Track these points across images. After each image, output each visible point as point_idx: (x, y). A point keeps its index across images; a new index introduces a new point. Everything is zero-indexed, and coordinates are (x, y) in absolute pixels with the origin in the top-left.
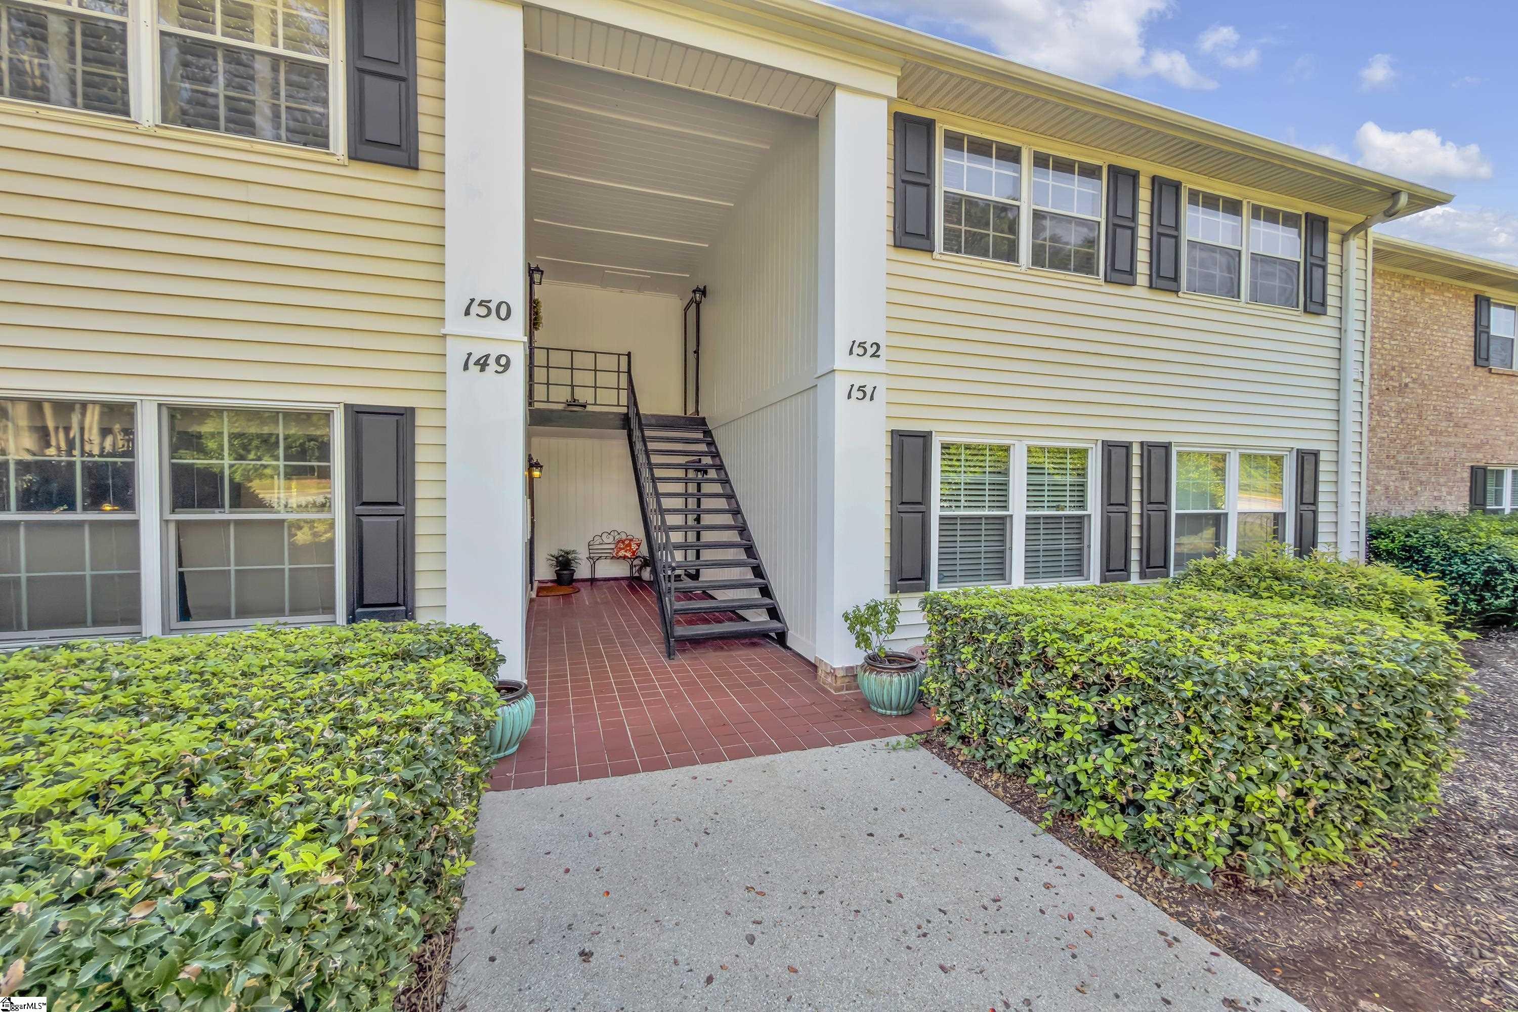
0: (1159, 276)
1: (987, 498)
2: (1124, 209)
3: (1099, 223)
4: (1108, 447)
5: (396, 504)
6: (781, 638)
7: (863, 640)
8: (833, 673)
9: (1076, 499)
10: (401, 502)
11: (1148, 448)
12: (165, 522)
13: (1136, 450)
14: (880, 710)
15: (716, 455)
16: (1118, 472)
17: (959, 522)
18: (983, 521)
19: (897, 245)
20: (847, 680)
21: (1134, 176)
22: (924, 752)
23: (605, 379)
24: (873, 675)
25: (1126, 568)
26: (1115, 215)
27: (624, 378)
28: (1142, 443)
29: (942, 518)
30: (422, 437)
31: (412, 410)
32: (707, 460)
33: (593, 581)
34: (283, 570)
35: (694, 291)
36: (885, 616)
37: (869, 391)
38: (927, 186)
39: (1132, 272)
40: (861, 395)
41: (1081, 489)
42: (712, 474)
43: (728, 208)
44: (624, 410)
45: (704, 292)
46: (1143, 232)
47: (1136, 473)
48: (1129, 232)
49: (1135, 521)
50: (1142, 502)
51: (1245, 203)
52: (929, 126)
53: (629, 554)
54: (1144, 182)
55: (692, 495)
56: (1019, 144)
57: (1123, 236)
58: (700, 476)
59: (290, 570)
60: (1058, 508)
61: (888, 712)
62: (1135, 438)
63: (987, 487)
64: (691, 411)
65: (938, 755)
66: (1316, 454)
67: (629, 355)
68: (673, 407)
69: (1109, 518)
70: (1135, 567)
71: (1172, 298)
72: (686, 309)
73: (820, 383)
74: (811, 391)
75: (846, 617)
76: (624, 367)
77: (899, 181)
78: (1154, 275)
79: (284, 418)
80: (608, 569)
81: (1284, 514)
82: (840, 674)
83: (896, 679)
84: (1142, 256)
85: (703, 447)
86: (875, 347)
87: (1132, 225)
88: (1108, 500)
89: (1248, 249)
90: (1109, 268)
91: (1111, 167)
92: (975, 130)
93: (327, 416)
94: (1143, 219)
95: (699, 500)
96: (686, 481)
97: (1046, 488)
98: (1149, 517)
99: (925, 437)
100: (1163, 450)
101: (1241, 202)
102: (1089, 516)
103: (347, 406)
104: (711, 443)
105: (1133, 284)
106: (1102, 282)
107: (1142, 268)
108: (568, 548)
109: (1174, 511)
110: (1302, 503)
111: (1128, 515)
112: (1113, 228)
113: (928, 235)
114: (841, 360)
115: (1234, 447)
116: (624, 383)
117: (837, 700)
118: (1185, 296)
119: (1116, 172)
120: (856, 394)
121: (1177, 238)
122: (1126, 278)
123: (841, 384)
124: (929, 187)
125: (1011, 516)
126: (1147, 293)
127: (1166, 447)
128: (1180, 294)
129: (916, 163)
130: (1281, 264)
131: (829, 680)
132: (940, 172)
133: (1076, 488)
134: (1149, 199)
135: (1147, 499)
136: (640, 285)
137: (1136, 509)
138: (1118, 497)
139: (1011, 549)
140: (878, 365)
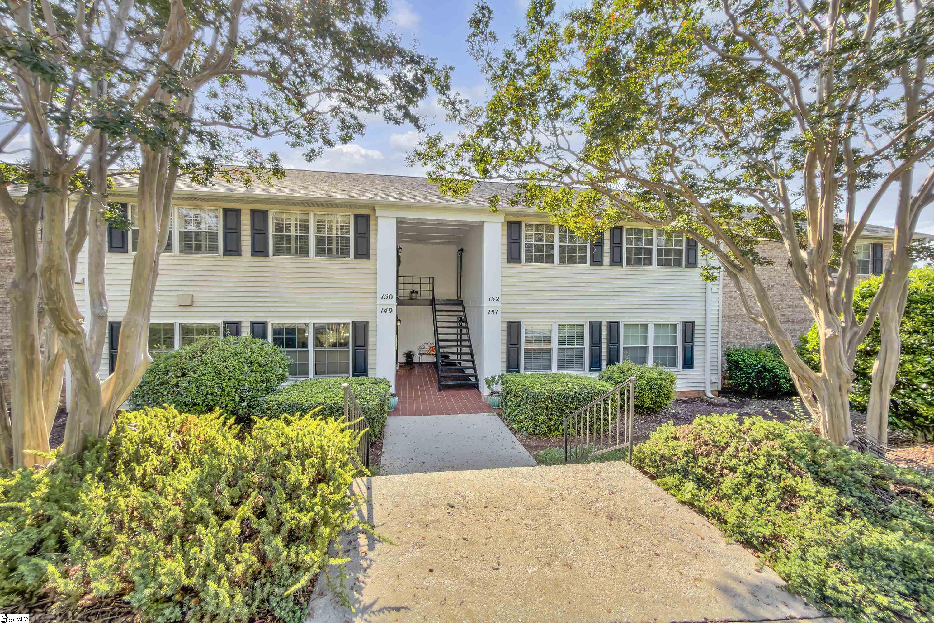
0: (613, 261)
1: (543, 342)
3: (587, 246)
4: (592, 324)
5: (364, 347)
6: (477, 387)
9: (579, 342)
10: (365, 345)
11: (609, 323)
12: (314, 351)
13: (604, 324)
15: (465, 316)
16: (596, 332)
17: (532, 350)
18: (542, 350)
19: (509, 262)
24: (491, 397)
25: (600, 366)
27: (431, 286)
28: (607, 322)
29: (525, 349)
30: (370, 329)
31: (368, 322)
33: (420, 364)
34: (338, 363)
35: (460, 250)
37: (495, 312)
39: (602, 261)
40: (493, 313)
41: (581, 338)
44: (431, 298)
45: (463, 250)
46: (606, 246)
47: (604, 332)
48: (600, 247)
49: (604, 350)
50: (607, 343)
51: (654, 229)
52: (519, 223)
53: (432, 354)
56: (554, 224)
57: (598, 249)
59: (340, 363)
60: (572, 345)
62: (603, 320)
63: (543, 338)
64: (459, 298)
66: (693, 323)
68: (452, 297)
69: (592, 349)
70: (603, 366)
71: (619, 268)
72: (458, 255)
76: (431, 282)
77: (509, 243)
78: (611, 261)
80: (427, 359)
81: (677, 347)
82: (486, 397)
83: (495, 398)
84: (606, 255)
85: (462, 313)
86: (497, 298)
87: (601, 245)
88: (592, 342)
89: (656, 247)
90: (591, 261)
92: (538, 222)
93: (348, 324)
94: (606, 242)
97: (566, 338)
98: (610, 348)
99: (518, 323)
100: (616, 324)
102: (584, 348)
103: (353, 321)
104: (464, 311)
105: (603, 265)
106: (589, 266)
107: (606, 259)
108: (410, 350)
109: (622, 345)
110: (686, 342)
111: (600, 347)
112: (593, 247)
113: (519, 258)
114: (487, 302)
115: (651, 321)
116: (432, 289)
117: (483, 404)
118: (624, 267)
120: (491, 313)
121: (621, 247)
122: (599, 263)
123: (486, 311)
124: (520, 244)
125: (552, 348)
126: (609, 268)
127: (618, 323)
128: (622, 267)
129: (515, 236)
132: (524, 237)
133: (579, 338)
134: (609, 234)
135: (609, 342)
137: (604, 345)
138: (596, 341)
139: (552, 359)
140: (498, 303)
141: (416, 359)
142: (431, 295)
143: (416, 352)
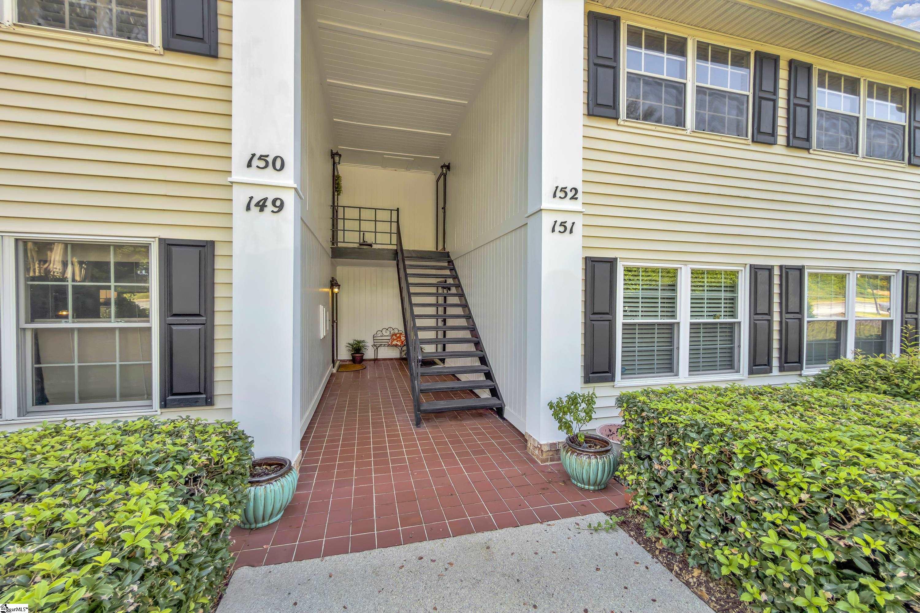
0: (794, 137)
1: (659, 309)
2: (767, 86)
3: (748, 96)
4: (755, 270)
5: (199, 315)
6: (500, 411)
7: (565, 426)
8: (540, 448)
9: (728, 309)
10: (202, 313)
11: (785, 270)
12: (21, 331)
13: (776, 272)
14: (579, 484)
15: (456, 277)
16: (762, 288)
17: (637, 327)
18: (656, 327)
19: (590, 114)
20: (551, 453)
21: (775, 59)
22: (622, 534)
23: (381, 227)
24: (574, 456)
25: (769, 363)
26: (761, 90)
27: (394, 225)
28: (781, 267)
29: (624, 324)
30: (219, 264)
31: (212, 243)
32: (450, 281)
33: (376, 360)
34: (115, 365)
35: (442, 167)
36: (584, 405)
37: (569, 226)
38: (614, 68)
39: (773, 134)
40: (562, 229)
41: (733, 301)
42: (453, 290)
43: (464, 105)
44: (395, 247)
45: (448, 167)
46: (782, 103)
47: (776, 290)
48: (771, 103)
49: (776, 327)
50: (781, 313)
51: (862, 80)
52: (615, 21)
53: (399, 343)
54: (783, 65)
55: (440, 305)
56: (685, 36)
57: (767, 106)
58: (445, 292)
59: (121, 365)
60: (715, 317)
61: (587, 487)
62: (776, 263)
63: (660, 301)
64: (440, 247)
65: (636, 539)
66: (917, 275)
67: (398, 210)
68: (429, 245)
69: (755, 325)
70: (775, 363)
71: (804, 154)
72: (437, 181)
73: (531, 221)
74: (523, 229)
75: (551, 406)
76: (394, 218)
77: (592, 65)
78: (791, 136)
79: (115, 250)
80: (386, 353)
81: (892, 321)
82: (545, 449)
83: (594, 461)
84: (781, 122)
85: (448, 272)
86: (574, 191)
87: (773, 97)
88: (754, 310)
89: (864, 116)
90: (755, 131)
91: (757, 53)
92: (652, 26)
93: (146, 248)
94: (782, 94)
95: (445, 309)
96: (437, 295)
97: (706, 301)
98: (787, 323)
99: (612, 263)
100: (798, 272)
101: (859, 79)
102: (739, 323)
103: (160, 240)
104: (453, 269)
105: (774, 143)
106: (750, 142)
107: (781, 131)
108: (359, 339)
109: (807, 318)
110: (907, 313)
111: (770, 322)
112: (759, 101)
113: (615, 106)
114: (547, 202)
115: (853, 269)
116: (394, 230)
117: (543, 470)
118: (815, 154)
119: (761, 57)
120: (558, 228)
121: (809, 108)
122: (770, 139)
123: (547, 221)
124: (615, 69)
125: (678, 323)
126: (784, 151)
127: (801, 270)
128: (811, 151)
129: (605, 50)
130: (890, 128)
131: (537, 452)
132: (624, 58)
133: (728, 301)
134: (787, 78)
135: (785, 309)
136: (409, 165)
137: (776, 317)
138: (762, 308)
139: (678, 348)
140: (576, 206)
141: (369, 354)
142: (394, 241)
143: (369, 342)
